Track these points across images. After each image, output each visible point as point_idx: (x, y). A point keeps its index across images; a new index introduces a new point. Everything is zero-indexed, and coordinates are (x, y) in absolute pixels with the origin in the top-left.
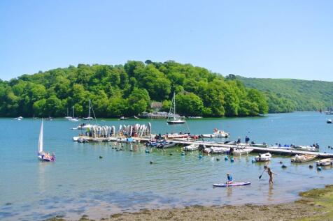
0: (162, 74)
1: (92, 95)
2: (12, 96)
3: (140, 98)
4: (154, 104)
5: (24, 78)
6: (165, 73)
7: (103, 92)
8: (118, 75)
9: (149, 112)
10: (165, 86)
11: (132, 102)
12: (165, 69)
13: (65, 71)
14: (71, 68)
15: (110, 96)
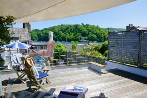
0: (85, 28)
1: (65, 35)
2: (42, 34)
3: (78, 36)
4: (82, 37)
5: (45, 29)
6: (86, 28)
7: (68, 34)
8: (72, 28)
9: (81, 40)
10: (86, 32)
11: (76, 37)
12: (86, 27)
13: (57, 27)
14: (59, 25)
15: (70, 35)
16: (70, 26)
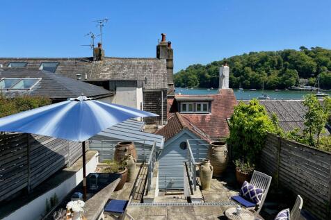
0: (310, 58)
1: (257, 74)
3: (290, 76)
4: (301, 80)
5: (215, 64)
6: (313, 57)
7: (264, 72)
8: (276, 60)
9: (296, 86)
10: (312, 67)
11: (284, 79)
12: (313, 54)
13: (240, 57)
14: (245, 55)
15: (269, 75)
16: (271, 54)
